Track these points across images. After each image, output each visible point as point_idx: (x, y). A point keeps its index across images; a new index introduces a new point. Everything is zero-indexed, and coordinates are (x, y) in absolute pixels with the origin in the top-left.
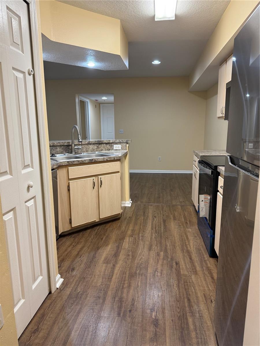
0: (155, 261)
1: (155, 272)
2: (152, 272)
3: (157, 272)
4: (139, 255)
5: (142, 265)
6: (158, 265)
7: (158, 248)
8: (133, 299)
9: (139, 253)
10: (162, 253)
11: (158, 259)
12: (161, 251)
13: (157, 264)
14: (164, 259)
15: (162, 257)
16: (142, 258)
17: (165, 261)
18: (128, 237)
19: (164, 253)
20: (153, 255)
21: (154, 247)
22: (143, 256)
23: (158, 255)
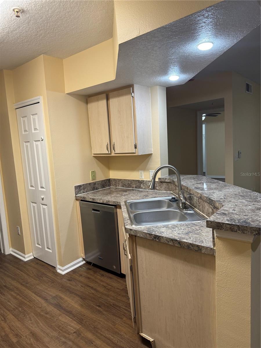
0: (14, 327)
1: (5, 319)
2: (7, 317)
3: (3, 319)
4: (37, 320)
5: (23, 316)
6: (7, 326)
7: (25, 343)
8: (4, 295)
9: (40, 322)
10: (14, 340)
11: (13, 331)
12: (18, 342)
13: (9, 326)
14: (7, 335)
15: (11, 336)
16: (31, 321)
17: (3, 334)
18: (78, 328)
19: (13, 342)
20: (23, 331)
21: (31, 340)
22: (32, 323)
23: (17, 335)
